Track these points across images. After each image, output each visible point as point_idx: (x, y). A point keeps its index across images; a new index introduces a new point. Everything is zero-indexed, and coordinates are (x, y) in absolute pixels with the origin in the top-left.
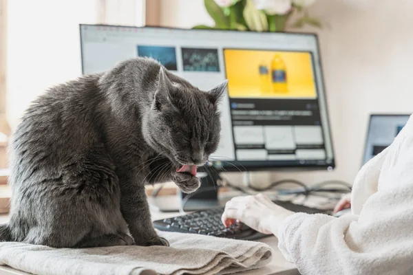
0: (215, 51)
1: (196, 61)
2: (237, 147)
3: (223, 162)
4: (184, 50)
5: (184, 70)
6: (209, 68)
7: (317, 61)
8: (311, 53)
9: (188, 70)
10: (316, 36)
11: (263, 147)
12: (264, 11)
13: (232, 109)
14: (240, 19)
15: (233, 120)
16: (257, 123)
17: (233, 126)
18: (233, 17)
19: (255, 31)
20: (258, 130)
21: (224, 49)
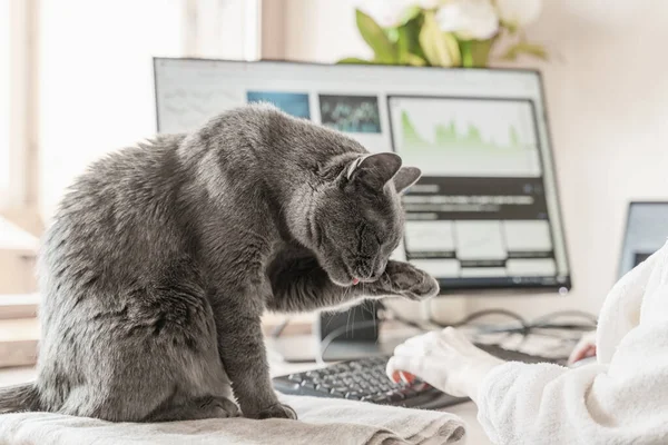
0: (373, 100)
1: (342, 116)
2: (409, 256)
4: (323, 98)
6: (364, 128)
7: (540, 115)
8: (531, 102)
10: (538, 73)
11: (453, 255)
12: (453, 34)
14: (415, 47)
16: (442, 216)
18: (404, 44)
19: (439, 67)
20: (446, 226)
21: (389, 97)
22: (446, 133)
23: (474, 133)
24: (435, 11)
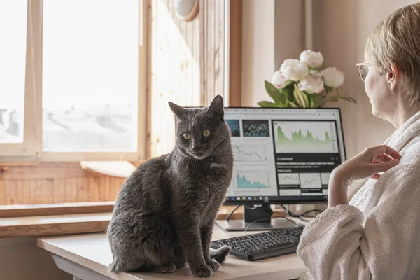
0: (266, 122)
1: (252, 129)
2: (279, 187)
3: (270, 197)
4: (244, 122)
5: (244, 135)
6: (262, 134)
7: (340, 127)
8: (335, 121)
9: (248, 135)
10: (339, 109)
11: (298, 187)
12: (305, 92)
13: (276, 161)
14: (292, 98)
15: (277, 169)
16: (294, 171)
17: (277, 173)
18: (286, 95)
20: (296, 175)
21: (272, 121)
22: (297, 136)
23: (309, 135)
24: (299, 82)
